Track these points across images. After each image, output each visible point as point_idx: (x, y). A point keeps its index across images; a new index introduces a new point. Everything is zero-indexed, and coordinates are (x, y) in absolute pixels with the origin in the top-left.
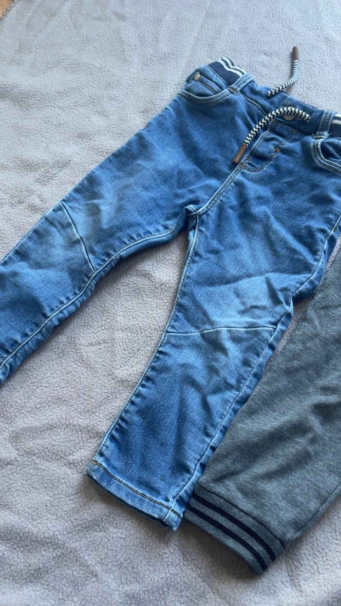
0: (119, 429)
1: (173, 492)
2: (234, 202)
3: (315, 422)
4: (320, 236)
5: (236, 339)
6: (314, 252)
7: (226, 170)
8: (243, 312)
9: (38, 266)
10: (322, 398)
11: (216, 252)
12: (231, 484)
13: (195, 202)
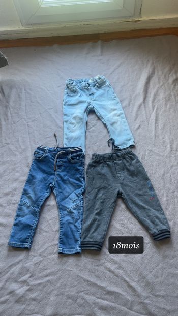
0: (61, 241)
1: (77, 246)
2: (59, 179)
3: (97, 217)
4: (80, 178)
5: (75, 209)
6: (81, 182)
7: (54, 172)
8: (73, 203)
9: (24, 216)
10: (96, 212)
11: (61, 192)
12: (87, 238)
13: (51, 183)
